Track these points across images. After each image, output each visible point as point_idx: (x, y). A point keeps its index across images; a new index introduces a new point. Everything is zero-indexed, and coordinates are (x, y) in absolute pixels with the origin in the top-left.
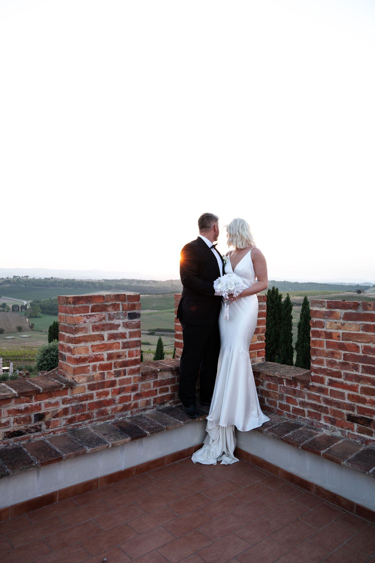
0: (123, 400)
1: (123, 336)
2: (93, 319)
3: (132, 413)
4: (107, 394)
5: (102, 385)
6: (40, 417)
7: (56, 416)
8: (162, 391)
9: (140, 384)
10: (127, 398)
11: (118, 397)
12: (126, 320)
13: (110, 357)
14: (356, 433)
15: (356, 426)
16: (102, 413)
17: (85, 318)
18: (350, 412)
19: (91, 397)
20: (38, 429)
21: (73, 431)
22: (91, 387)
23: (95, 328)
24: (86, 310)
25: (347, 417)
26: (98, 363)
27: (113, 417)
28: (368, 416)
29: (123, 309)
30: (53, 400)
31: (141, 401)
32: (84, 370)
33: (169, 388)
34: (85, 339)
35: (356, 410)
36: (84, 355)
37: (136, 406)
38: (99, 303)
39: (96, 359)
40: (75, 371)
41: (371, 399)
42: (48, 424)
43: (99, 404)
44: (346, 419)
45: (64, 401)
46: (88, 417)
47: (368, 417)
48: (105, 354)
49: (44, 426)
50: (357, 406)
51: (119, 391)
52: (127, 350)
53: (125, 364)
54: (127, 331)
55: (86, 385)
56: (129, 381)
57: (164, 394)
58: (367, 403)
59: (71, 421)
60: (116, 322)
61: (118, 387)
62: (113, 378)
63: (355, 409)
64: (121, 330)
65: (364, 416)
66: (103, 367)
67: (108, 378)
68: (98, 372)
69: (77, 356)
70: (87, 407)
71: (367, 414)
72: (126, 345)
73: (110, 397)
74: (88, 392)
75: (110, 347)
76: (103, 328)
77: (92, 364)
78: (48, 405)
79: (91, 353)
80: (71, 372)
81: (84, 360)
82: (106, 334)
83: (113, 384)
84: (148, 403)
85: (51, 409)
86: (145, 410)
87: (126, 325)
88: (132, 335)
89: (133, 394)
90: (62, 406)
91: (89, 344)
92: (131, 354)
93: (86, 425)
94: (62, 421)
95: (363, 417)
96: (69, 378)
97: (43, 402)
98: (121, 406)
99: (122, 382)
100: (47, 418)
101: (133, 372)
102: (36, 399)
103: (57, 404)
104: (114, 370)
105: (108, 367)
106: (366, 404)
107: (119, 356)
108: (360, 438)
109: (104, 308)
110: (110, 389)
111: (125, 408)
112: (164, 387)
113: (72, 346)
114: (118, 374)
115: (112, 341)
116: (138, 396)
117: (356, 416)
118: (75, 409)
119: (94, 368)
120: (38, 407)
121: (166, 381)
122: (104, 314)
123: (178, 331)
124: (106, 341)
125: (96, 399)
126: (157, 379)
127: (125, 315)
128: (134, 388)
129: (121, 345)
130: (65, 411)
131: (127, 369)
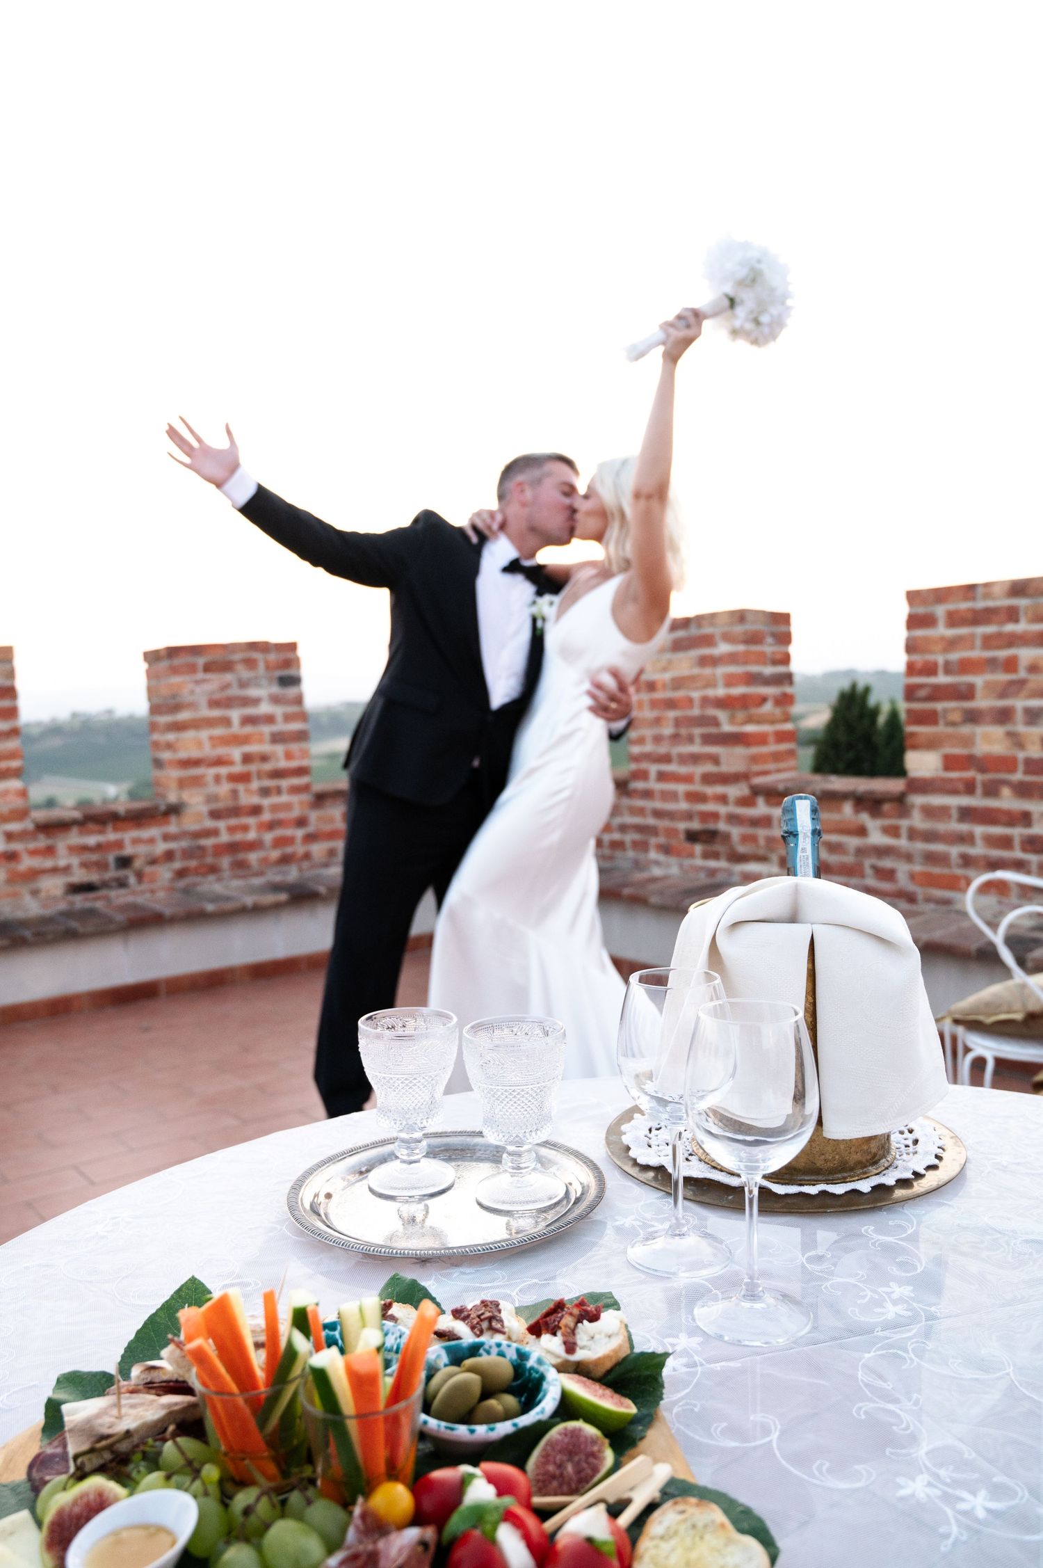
0: (280, 842)
1: (270, 719)
2: (207, 687)
3: (299, 869)
4: (245, 828)
5: (235, 811)
6: (125, 862)
7: (153, 861)
9: (313, 816)
10: (288, 841)
11: (268, 837)
12: (275, 689)
13: (247, 759)
14: (699, 862)
15: (697, 848)
16: (240, 866)
17: (191, 686)
18: (689, 825)
19: (214, 832)
20: (122, 884)
21: (186, 891)
22: (215, 815)
23: (214, 704)
24: (192, 669)
25: (685, 835)
26: (224, 771)
27: (260, 874)
28: (711, 824)
29: (266, 668)
30: (146, 833)
31: (318, 850)
32: (197, 782)
34: (196, 724)
35: (696, 818)
36: (195, 754)
37: (307, 856)
38: (217, 656)
39: (219, 762)
40: (182, 784)
41: (713, 793)
42: (140, 876)
43: (233, 848)
44: (684, 839)
45: (166, 837)
46: (214, 869)
47: (712, 827)
48: (236, 753)
49: (132, 880)
50: (697, 811)
51: (271, 826)
52: (279, 749)
53: (278, 774)
54: (278, 711)
55: (204, 809)
56: (287, 807)
58: (709, 800)
59: (181, 874)
60: (253, 692)
61: (266, 816)
62: (255, 800)
63: (694, 816)
64: (265, 708)
66: (234, 778)
67: (248, 798)
68: (225, 788)
69: (183, 755)
70: (210, 851)
72: (277, 738)
73: (252, 835)
74: (209, 824)
75: (244, 740)
76: (228, 703)
77: (212, 771)
78: (136, 841)
79: (208, 751)
80: (173, 785)
81: (196, 763)
82: (235, 715)
83: (256, 810)
84: (332, 853)
85: (142, 850)
86: (326, 865)
87: (275, 700)
88: (288, 718)
89: (299, 833)
90: (161, 847)
91: (204, 734)
92: (289, 756)
93: (211, 885)
94: (165, 873)
96: (172, 798)
97: (128, 835)
98: (275, 854)
99: (275, 808)
100: (138, 864)
101: (295, 790)
102: (115, 829)
103: (151, 841)
104: (255, 785)
105: (244, 778)
107: (264, 758)
109: (226, 667)
110: (251, 821)
111: (285, 860)
113: (171, 737)
114: (265, 792)
115: (248, 729)
116: (310, 838)
118: (188, 854)
119: (217, 779)
120: (119, 844)
122: (228, 677)
124: (236, 728)
125: (225, 838)
127: (270, 680)
128: (301, 822)
129: (267, 737)
130: (169, 856)
131: (285, 783)
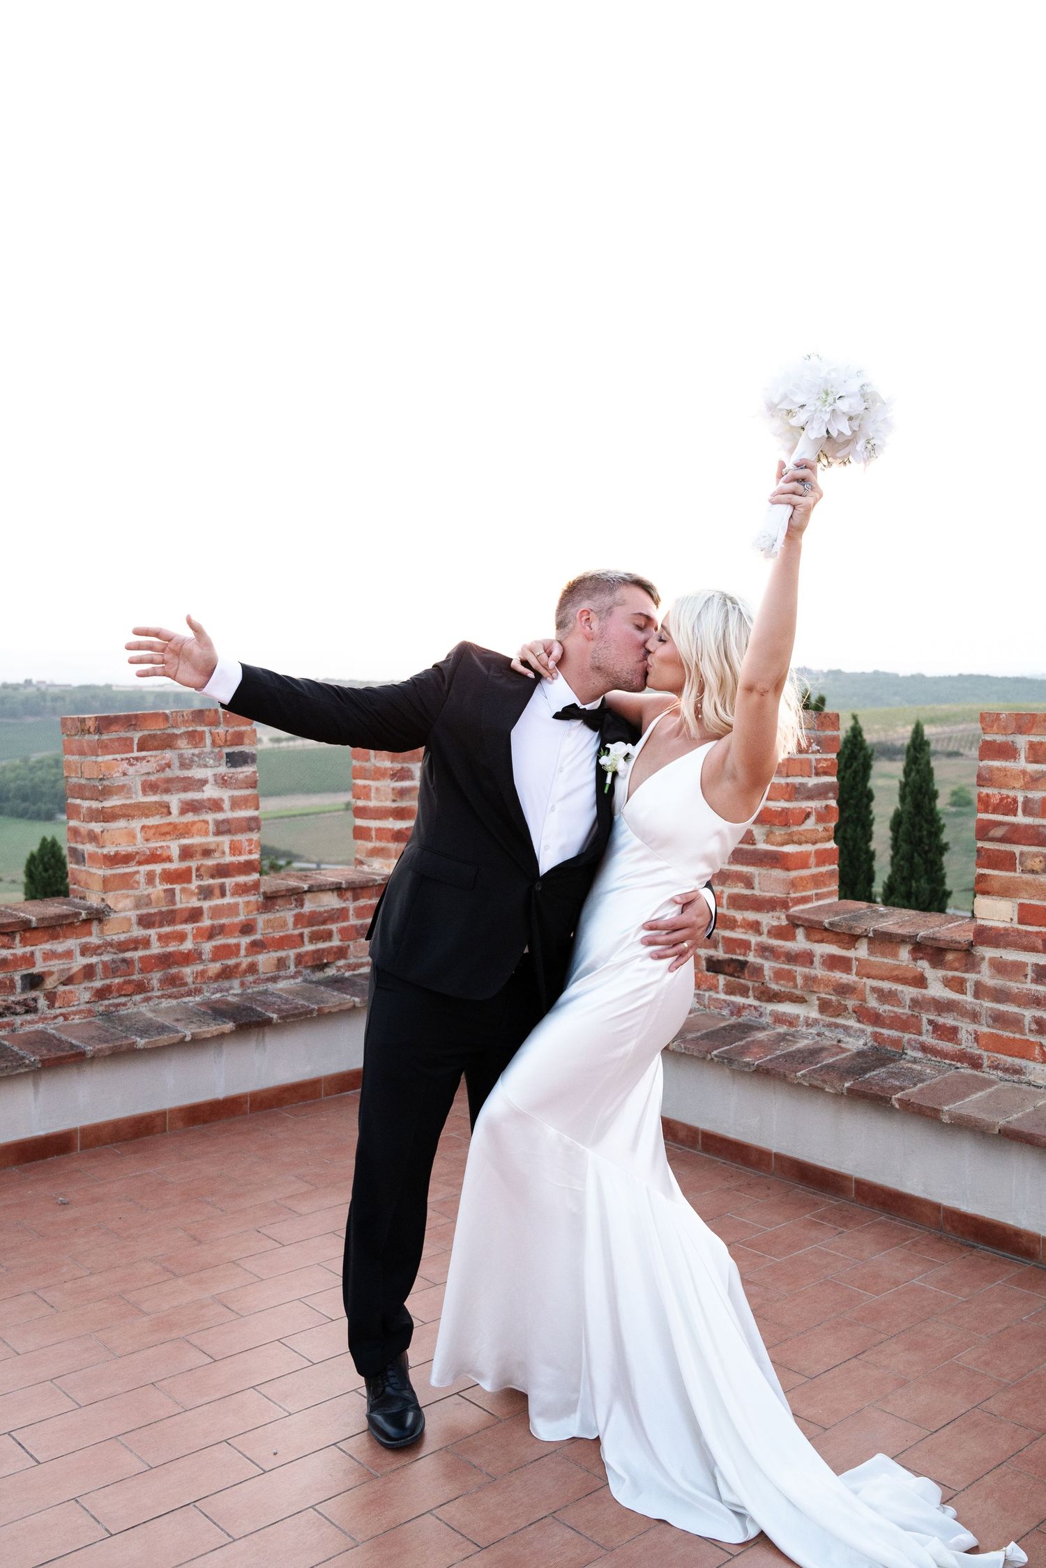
0: (220, 953)
1: (216, 805)
2: (143, 767)
3: (242, 984)
4: (182, 937)
5: (170, 917)
6: (34, 981)
7: (69, 981)
8: (315, 938)
9: (261, 919)
10: (232, 951)
11: (207, 947)
12: (223, 769)
13: (186, 853)
14: (722, 996)
15: (722, 979)
16: (173, 981)
17: (125, 765)
18: (712, 952)
19: (146, 943)
20: (30, 1009)
21: (107, 1015)
22: (145, 921)
23: (150, 787)
24: (126, 745)
25: (707, 963)
26: (158, 868)
27: (198, 991)
28: (740, 954)
29: (214, 744)
30: (60, 946)
31: (265, 960)
32: (126, 882)
33: (335, 932)
34: (126, 813)
35: (720, 945)
36: (125, 849)
37: (252, 968)
38: (155, 729)
39: (154, 858)
40: (107, 884)
41: (744, 919)
42: (51, 997)
43: (166, 960)
44: (705, 968)
45: (85, 950)
46: (141, 988)
47: (741, 958)
48: (174, 848)
49: (42, 1003)
50: (723, 938)
51: (211, 934)
52: (225, 840)
53: (222, 871)
54: (225, 795)
55: (133, 915)
56: (233, 909)
57: (322, 945)
58: (739, 926)
59: (101, 994)
60: (197, 773)
61: (206, 922)
62: (194, 903)
63: (718, 943)
64: (210, 792)
65: (734, 957)
66: (169, 877)
67: (185, 902)
68: (160, 888)
69: (110, 850)
70: (138, 965)
71: (738, 951)
72: (223, 828)
73: (188, 945)
74: (138, 932)
75: (185, 831)
76: (167, 786)
77: (144, 869)
78: (48, 956)
79: (141, 845)
80: (97, 886)
81: (126, 859)
82: (174, 800)
83: (195, 915)
84: (281, 963)
85: (56, 965)
86: (274, 979)
87: (223, 782)
88: (236, 804)
89: (245, 941)
90: (80, 962)
91: (136, 824)
92: (235, 849)
93: (138, 1008)
94: (82, 994)
95: (732, 959)
96: (94, 900)
97: (40, 949)
98: (215, 967)
99: (217, 912)
100: (49, 983)
101: (242, 890)
102: (24, 942)
103: (68, 954)
104: (194, 884)
105: (182, 876)
106: (737, 929)
107: (207, 853)
108: (728, 1004)
109: (167, 742)
110: (188, 928)
111: (226, 974)
112: (322, 927)
113: (96, 827)
114: (206, 893)
115: (190, 817)
116: (256, 947)
117: (720, 958)
118: (111, 970)
119: (150, 878)
120: (29, 960)
121: (325, 914)
122: (169, 755)
123: (360, 799)
124: (175, 817)
125: (156, 949)
126: (302, 908)
127: (218, 758)
128: (247, 928)
129: (211, 827)
130: (89, 972)
131: (229, 882)
